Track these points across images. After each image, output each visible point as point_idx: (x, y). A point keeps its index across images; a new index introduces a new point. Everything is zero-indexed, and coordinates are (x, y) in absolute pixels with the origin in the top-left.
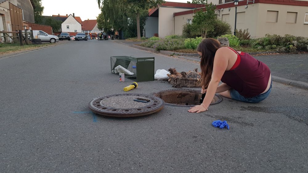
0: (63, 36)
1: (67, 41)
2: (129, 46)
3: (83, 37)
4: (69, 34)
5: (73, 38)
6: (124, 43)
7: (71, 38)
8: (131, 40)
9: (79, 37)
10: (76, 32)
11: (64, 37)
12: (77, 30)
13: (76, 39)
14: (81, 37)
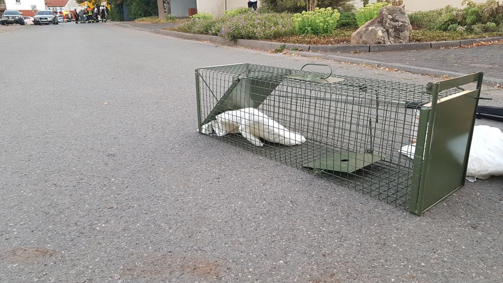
0: (8, 17)
1: (19, 26)
2: (150, 32)
3: (50, 18)
4: (21, 13)
5: (29, 21)
6: (135, 26)
7: (25, 20)
8: (147, 20)
9: (41, 19)
10: (35, 9)
11: (11, 19)
12: (35, 7)
13: (37, 23)
14: (46, 19)
